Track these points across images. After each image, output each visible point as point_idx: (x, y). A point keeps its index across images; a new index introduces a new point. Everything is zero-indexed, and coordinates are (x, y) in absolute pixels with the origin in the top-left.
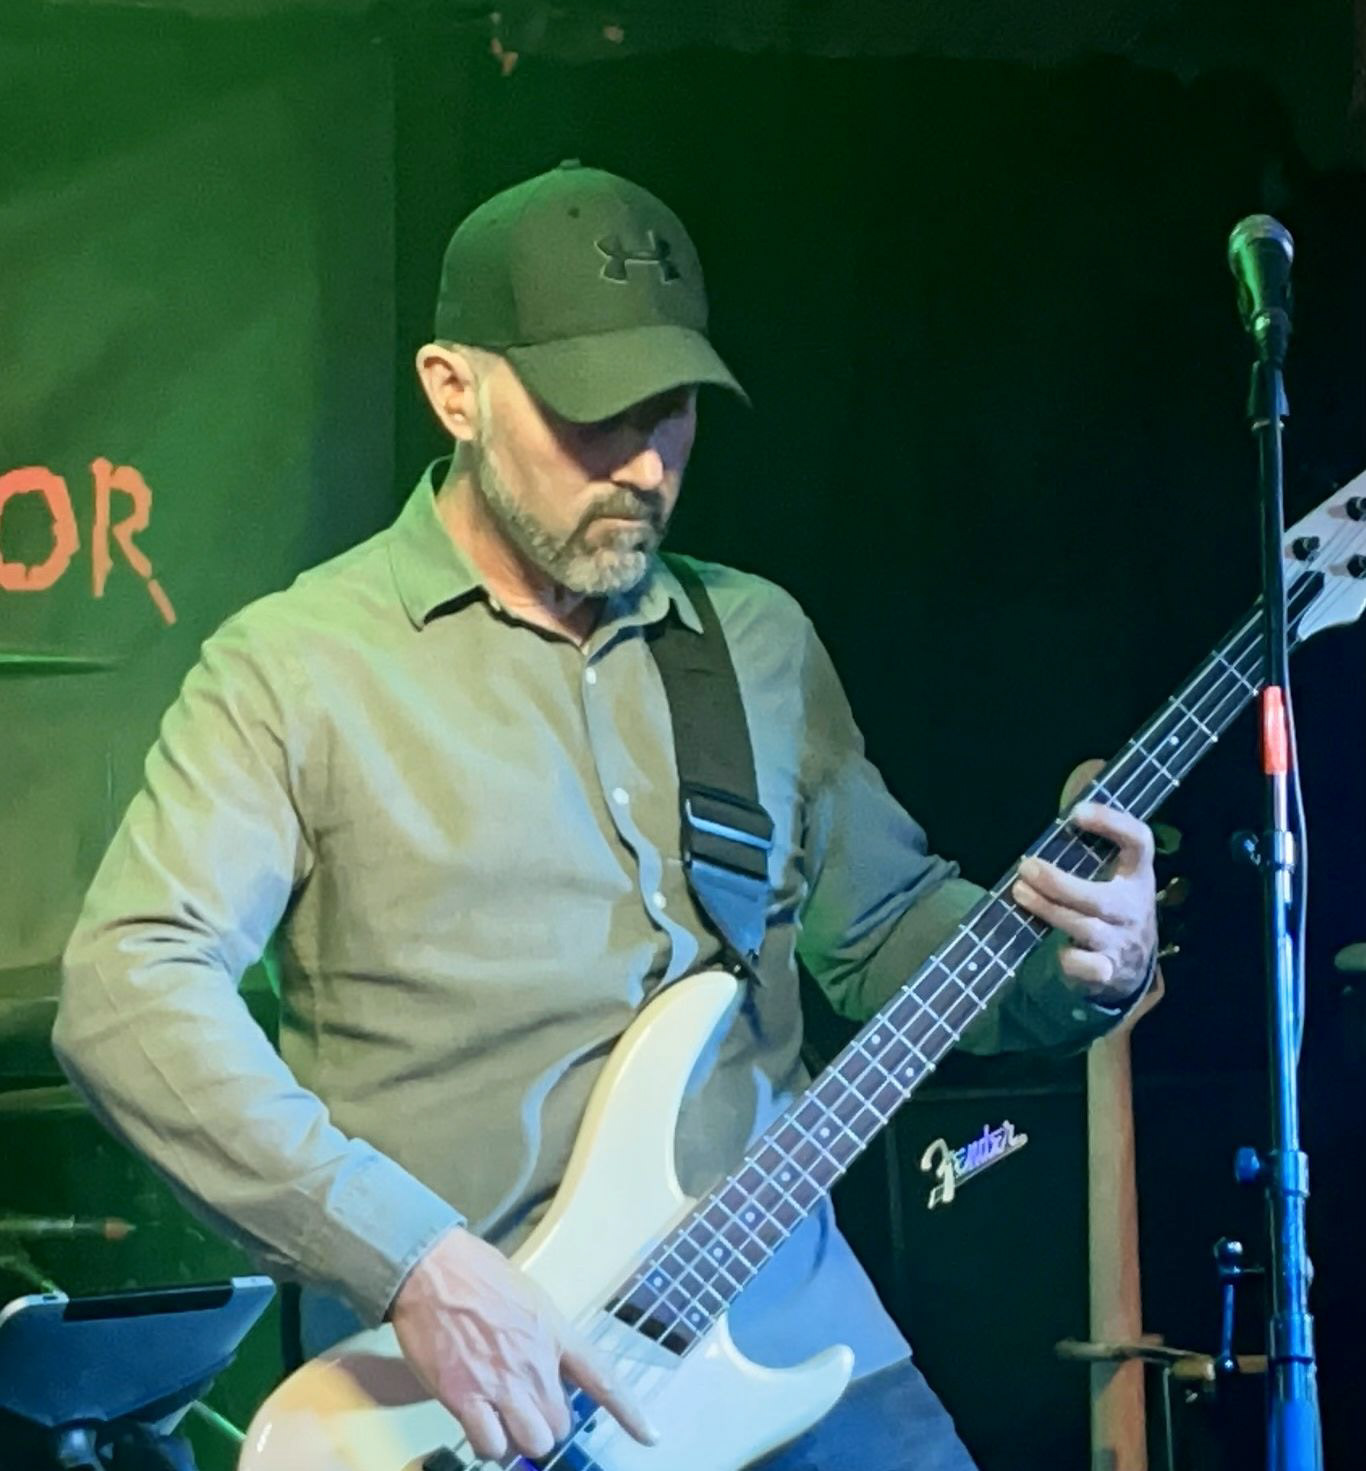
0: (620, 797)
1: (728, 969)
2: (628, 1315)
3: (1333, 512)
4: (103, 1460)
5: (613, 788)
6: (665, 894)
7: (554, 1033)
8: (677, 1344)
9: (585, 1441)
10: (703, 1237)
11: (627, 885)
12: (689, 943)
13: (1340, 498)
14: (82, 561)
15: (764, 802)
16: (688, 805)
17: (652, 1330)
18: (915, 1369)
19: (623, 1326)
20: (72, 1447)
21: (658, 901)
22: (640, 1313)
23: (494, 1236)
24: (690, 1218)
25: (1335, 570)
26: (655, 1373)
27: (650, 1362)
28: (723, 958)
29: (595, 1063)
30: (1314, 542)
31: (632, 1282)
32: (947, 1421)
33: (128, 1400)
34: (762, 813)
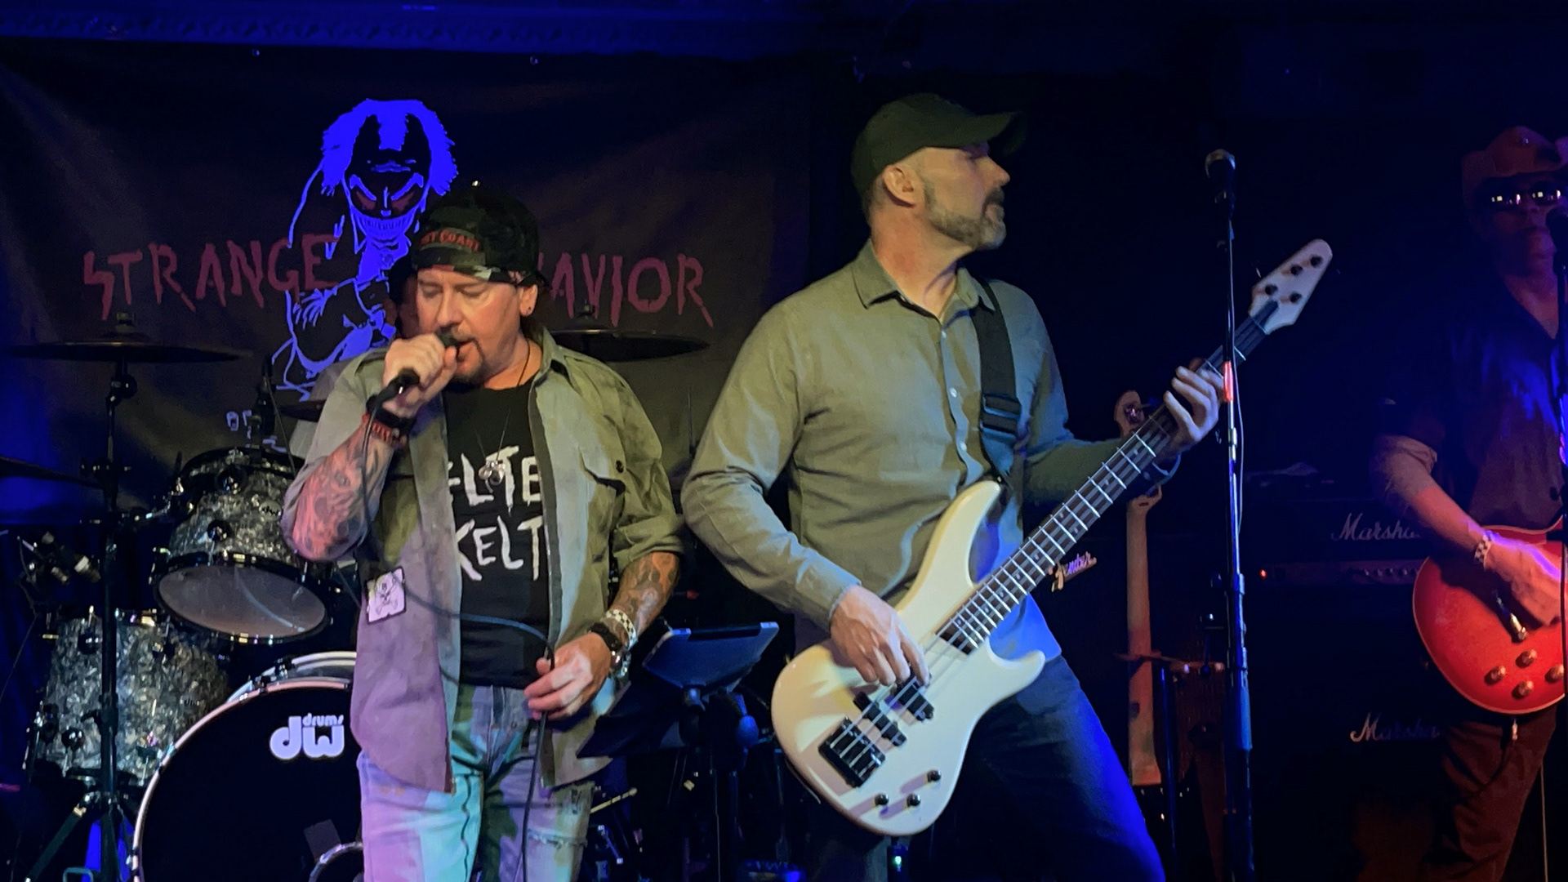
0: (953, 393)
1: (995, 480)
2: (946, 636)
3: (1285, 273)
4: (704, 703)
5: (950, 387)
6: (967, 445)
7: (914, 508)
8: (968, 650)
9: (925, 692)
10: (980, 602)
11: (950, 438)
12: (976, 467)
13: (1287, 266)
14: (673, 297)
15: (1019, 396)
16: (984, 400)
17: (956, 644)
18: (1063, 658)
19: (943, 641)
20: (690, 697)
21: (963, 447)
22: (951, 636)
23: (885, 598)
24: (975, 594)
25: (1283, 301)
26: (958, 661)
27: (957, 657)
28: (992, 473)
29: (931, 526)
30: (1275, 288)
31: (948, 621)
32: (1077, 682)
33: (715, 676)
34: (1017, 401)
